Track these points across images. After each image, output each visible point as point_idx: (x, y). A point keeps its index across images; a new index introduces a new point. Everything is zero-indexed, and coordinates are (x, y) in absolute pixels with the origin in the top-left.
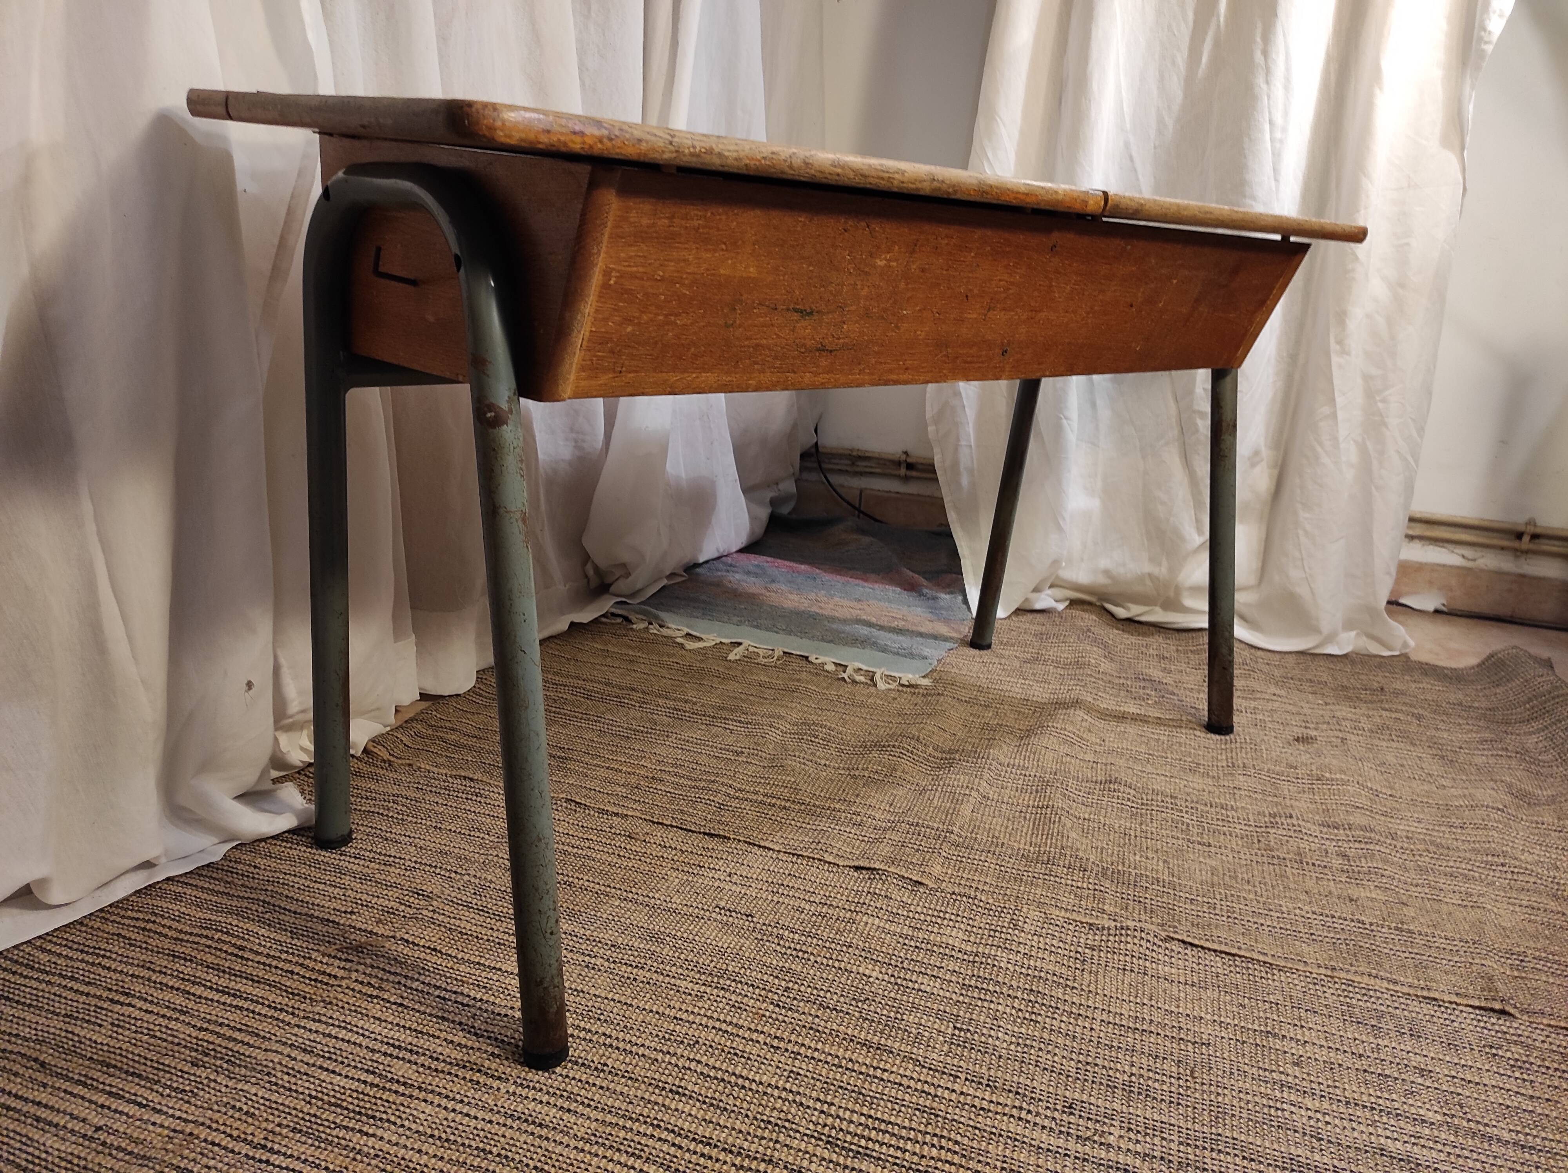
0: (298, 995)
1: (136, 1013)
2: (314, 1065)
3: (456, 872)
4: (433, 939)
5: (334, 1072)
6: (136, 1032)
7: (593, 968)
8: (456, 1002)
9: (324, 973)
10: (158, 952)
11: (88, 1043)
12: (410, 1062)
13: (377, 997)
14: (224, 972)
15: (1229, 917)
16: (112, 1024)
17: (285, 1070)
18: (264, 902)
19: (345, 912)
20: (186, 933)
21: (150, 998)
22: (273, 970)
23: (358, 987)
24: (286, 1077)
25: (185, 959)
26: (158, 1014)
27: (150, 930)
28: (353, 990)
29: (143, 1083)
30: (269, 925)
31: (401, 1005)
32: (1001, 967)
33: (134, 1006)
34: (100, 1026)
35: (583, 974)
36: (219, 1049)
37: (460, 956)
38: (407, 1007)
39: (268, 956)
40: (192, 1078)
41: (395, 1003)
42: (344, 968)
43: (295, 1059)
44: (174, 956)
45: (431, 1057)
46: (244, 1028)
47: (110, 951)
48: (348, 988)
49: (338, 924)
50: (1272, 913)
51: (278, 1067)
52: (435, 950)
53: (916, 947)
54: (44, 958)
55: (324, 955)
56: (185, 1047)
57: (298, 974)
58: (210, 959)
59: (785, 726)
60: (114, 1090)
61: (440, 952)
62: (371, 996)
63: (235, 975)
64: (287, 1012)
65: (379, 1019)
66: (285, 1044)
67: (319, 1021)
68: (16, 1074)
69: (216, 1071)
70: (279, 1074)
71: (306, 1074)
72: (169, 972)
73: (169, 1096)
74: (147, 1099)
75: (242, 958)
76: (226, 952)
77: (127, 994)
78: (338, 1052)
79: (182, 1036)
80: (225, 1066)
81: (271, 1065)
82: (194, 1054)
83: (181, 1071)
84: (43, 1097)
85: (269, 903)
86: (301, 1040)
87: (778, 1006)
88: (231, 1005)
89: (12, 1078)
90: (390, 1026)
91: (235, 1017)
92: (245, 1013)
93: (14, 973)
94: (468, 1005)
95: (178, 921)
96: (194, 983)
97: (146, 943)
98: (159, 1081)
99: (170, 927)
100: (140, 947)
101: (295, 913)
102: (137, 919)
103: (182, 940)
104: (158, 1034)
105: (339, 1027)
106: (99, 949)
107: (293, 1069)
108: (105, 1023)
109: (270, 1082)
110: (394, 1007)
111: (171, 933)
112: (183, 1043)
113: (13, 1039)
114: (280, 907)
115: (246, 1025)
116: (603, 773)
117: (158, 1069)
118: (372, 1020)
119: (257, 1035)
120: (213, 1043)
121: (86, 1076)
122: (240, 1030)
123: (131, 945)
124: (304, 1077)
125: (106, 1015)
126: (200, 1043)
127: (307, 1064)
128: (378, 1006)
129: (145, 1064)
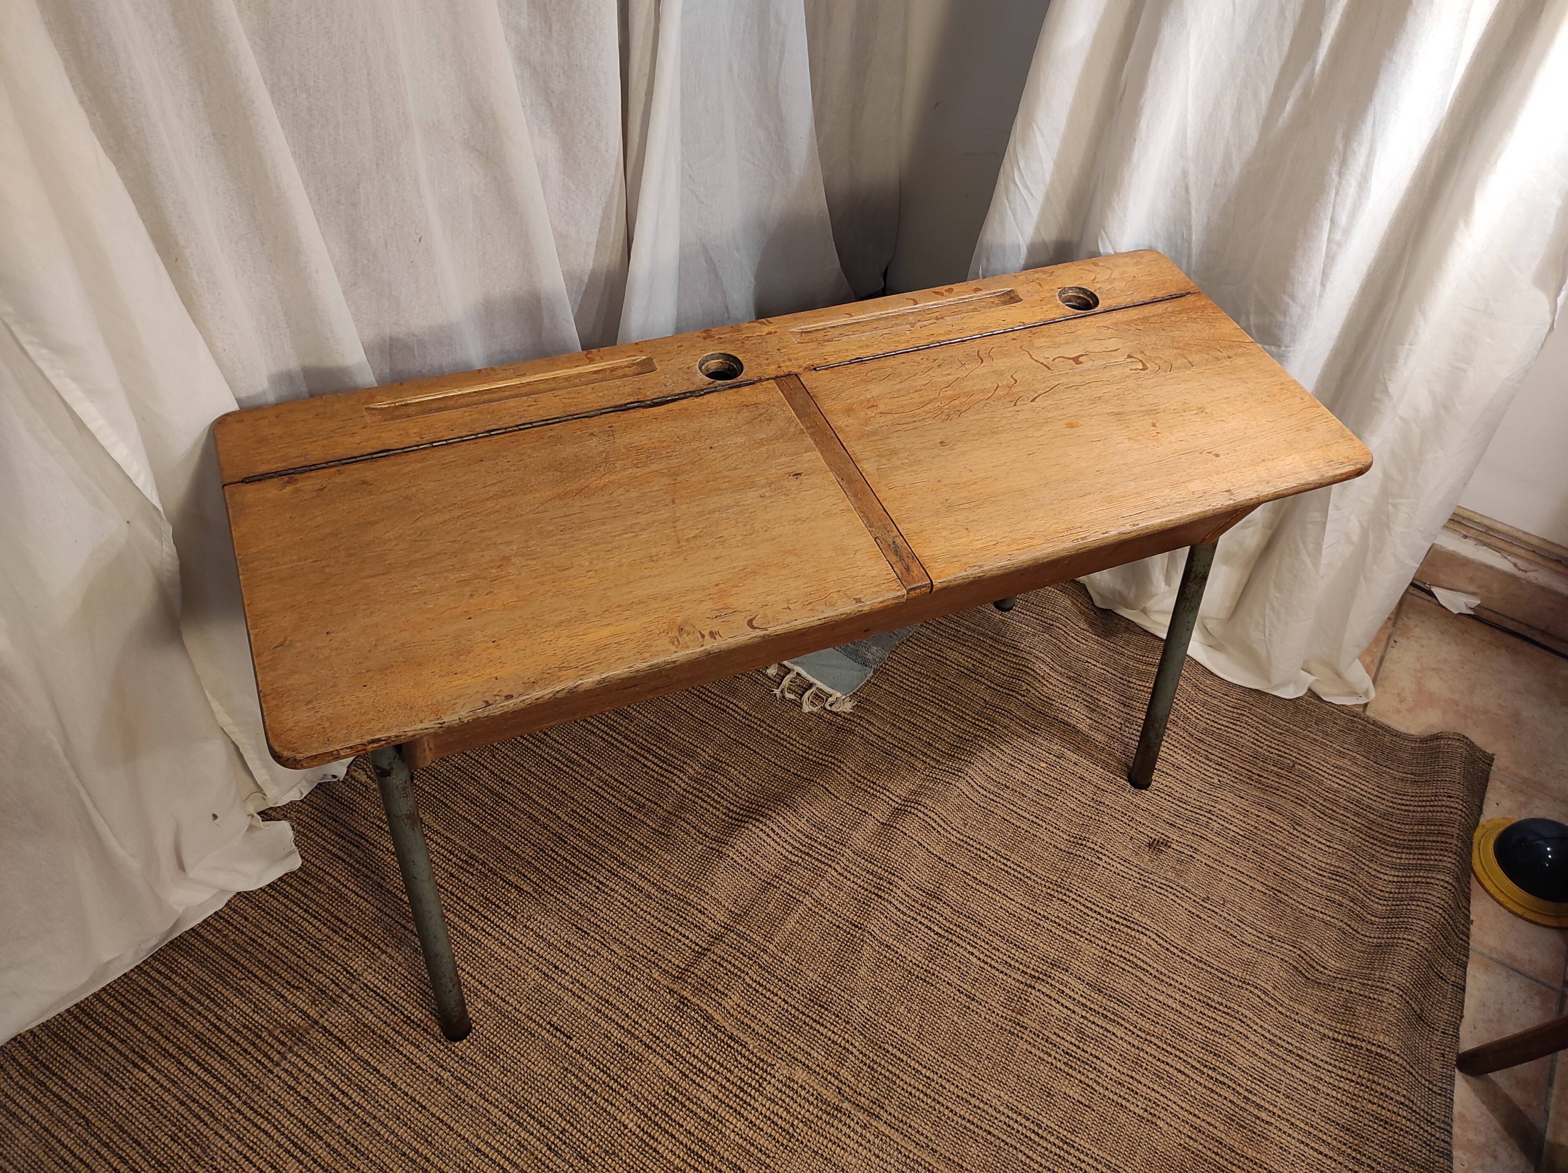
0: (245, 1076)
1: (146, 1079)
2: (241, 1153)
3: (379, 947)
4: (344, 1029)
5: (251, 1162)
6: (143, 1098)
7: (440, 1083)
8: (341, 1103)
9: (266, 1055)
10: (169, 1015)
11: (115, 1105)
12: (299, 1161)
13: (293, 1088)
14: (205, 1043)
15: (934, 1100)
16: (131, 1088)
17: (223, 1155)
18: (242, 965)
19: (293, 986)
20: (188, 994)
21: (156, 1064)
22: (235, 1047)
23: (284, 1075)
24: (223, 1163)
25: (183, 1025)
26: (158, 1083)
27: (166, 988)
28: (280, 1078)
29: (141, 1151)
30: (242, 994)
31: (306, 1099)
32: (724, 1135)
33: (145, 1072)
34: (124, 1089)
35: (432, 1087)
36: (189, 1125)
37: (356, 1051)
38: (310, 1103)
39: (236, 1030)
40: (169, 1152)
41: (303, 1097)
42: (279, 1053)
43: (230, 1146)
44: (176, 1021)
45: (313, 1159)
46: (207, 1106)
47: (138, 1007)
48: (277, 1076)
49: (286, 1000)
50: (973, 1101)
51: (219, 1152)
52: (341, 1041)
53: (675, 1098)
54: (100, 1008)
55: (271, 1034)
56: (169, 1120)
57: (250, 1054)
58: (199, 1027)
59: (693, 768)
60: (124, 1155)
61: (345, 1045)
62: (289, 1087)
63: (211, 1048)
64: (235, 1094)
65: (289, 1113)
66: (227, 1129)
67: (252, 1108)
68: (71, 1130)
69: (183, 1148)
70: (219, 1159)
71: (235, 1161)
72: (171, 1038)
73: (153, 1167)
74: (140, 1167)
75: (218, 1029)
76: (209, 1021)
77: (143, 1058)
78: (258, 1143)
79: (169, 1109)
80: (190, 1143)
81: (215, 1149)
82: (174, 1128)
83: (163, 1143)
84: (84, 1156)
85: (245, 968)
86: (238, 1126)
87: (550, 1149)
88: (203, 1081)
89: (69, 1133)
90: (295, 1121)
91: (204, 1095)
92: (210, 1091)
93: (80, 1022)
94: (347, 1108)
95: (186, 980)
96: (185, 1053)
97: (161, 1001)
98: (149, 1152)
99: (179, 986)
100: (157, 1006)
101: (262, 982)
102: (160, 972)
103: (185, 1003)
104: (156, 1104)
105: (263, 1117)
106: (132, 1003)
107: (228, 1155)
108: (127, 1087)
109: (212, 1166)
110: (302, 1101)
111: (179, 993)
112: (169, 1115)
113: (73, 1093)
114: (252, 973)
115: (208, 1103)
116: (523, 823)
117: (150, 1139)
118: (285, 1113)
119: (213, 1116)
120: (186, 1119)
121: (109, 1138)
122: (204, 1108)
123: (152, 1002)
124: (234, 1164)
125: (128, 1078)
126: (179, 1117)
127: (237, 1151)
128: (292, 1098)
129: (144, 1133)
